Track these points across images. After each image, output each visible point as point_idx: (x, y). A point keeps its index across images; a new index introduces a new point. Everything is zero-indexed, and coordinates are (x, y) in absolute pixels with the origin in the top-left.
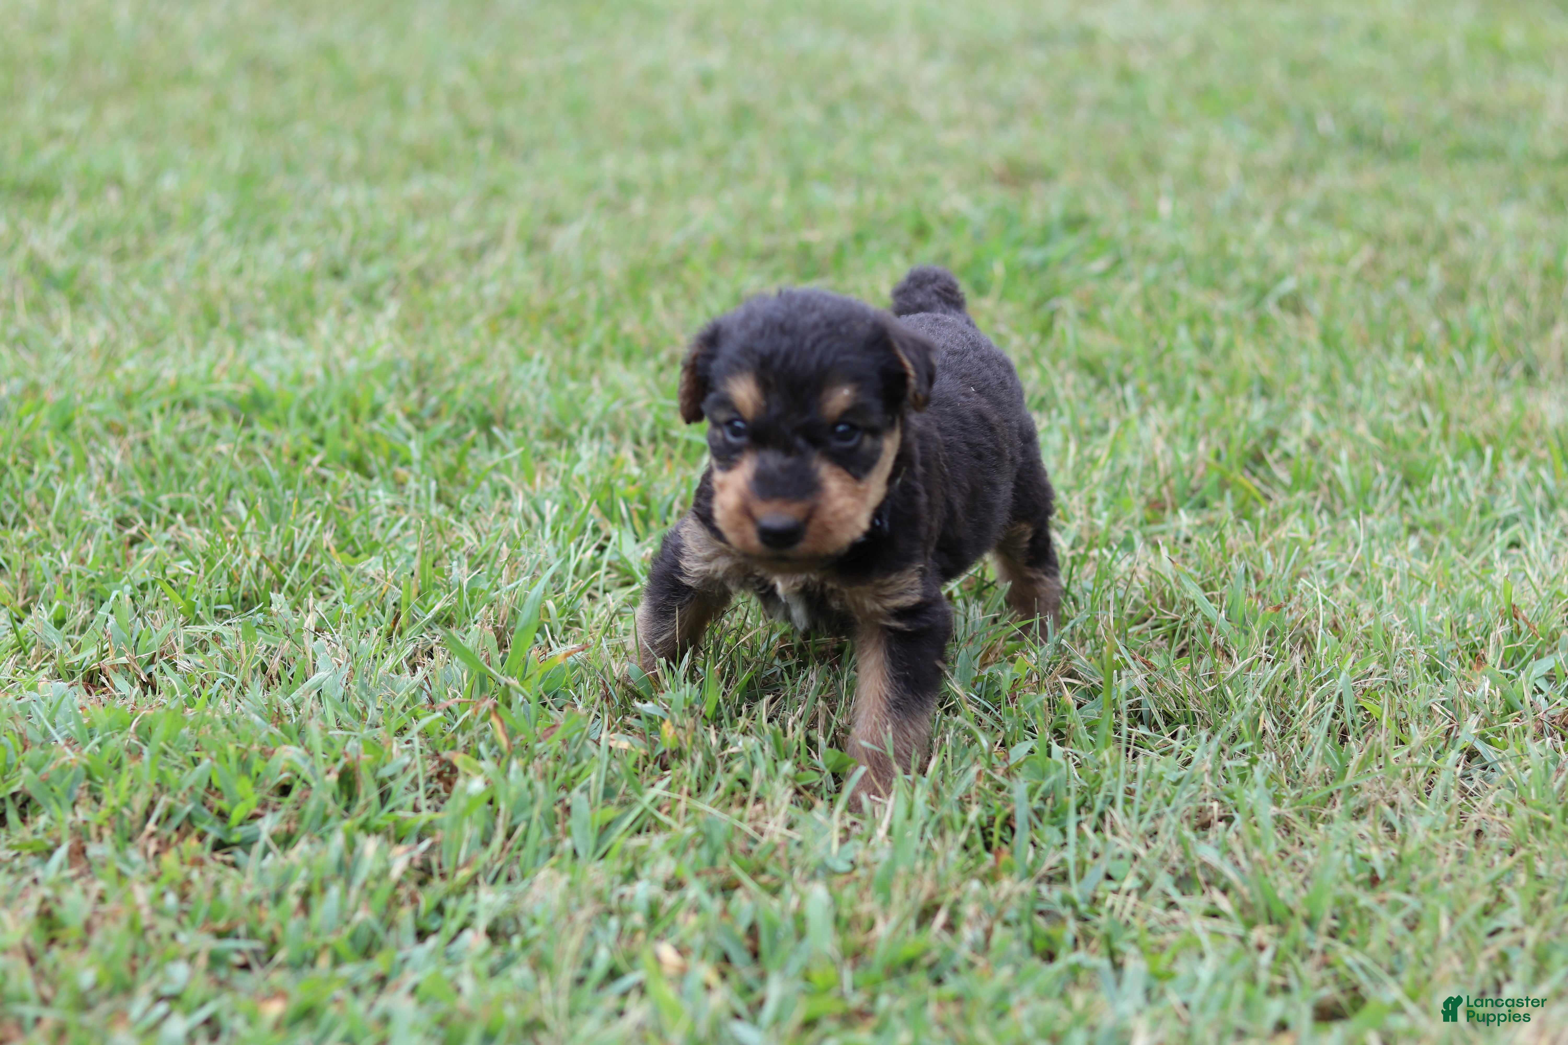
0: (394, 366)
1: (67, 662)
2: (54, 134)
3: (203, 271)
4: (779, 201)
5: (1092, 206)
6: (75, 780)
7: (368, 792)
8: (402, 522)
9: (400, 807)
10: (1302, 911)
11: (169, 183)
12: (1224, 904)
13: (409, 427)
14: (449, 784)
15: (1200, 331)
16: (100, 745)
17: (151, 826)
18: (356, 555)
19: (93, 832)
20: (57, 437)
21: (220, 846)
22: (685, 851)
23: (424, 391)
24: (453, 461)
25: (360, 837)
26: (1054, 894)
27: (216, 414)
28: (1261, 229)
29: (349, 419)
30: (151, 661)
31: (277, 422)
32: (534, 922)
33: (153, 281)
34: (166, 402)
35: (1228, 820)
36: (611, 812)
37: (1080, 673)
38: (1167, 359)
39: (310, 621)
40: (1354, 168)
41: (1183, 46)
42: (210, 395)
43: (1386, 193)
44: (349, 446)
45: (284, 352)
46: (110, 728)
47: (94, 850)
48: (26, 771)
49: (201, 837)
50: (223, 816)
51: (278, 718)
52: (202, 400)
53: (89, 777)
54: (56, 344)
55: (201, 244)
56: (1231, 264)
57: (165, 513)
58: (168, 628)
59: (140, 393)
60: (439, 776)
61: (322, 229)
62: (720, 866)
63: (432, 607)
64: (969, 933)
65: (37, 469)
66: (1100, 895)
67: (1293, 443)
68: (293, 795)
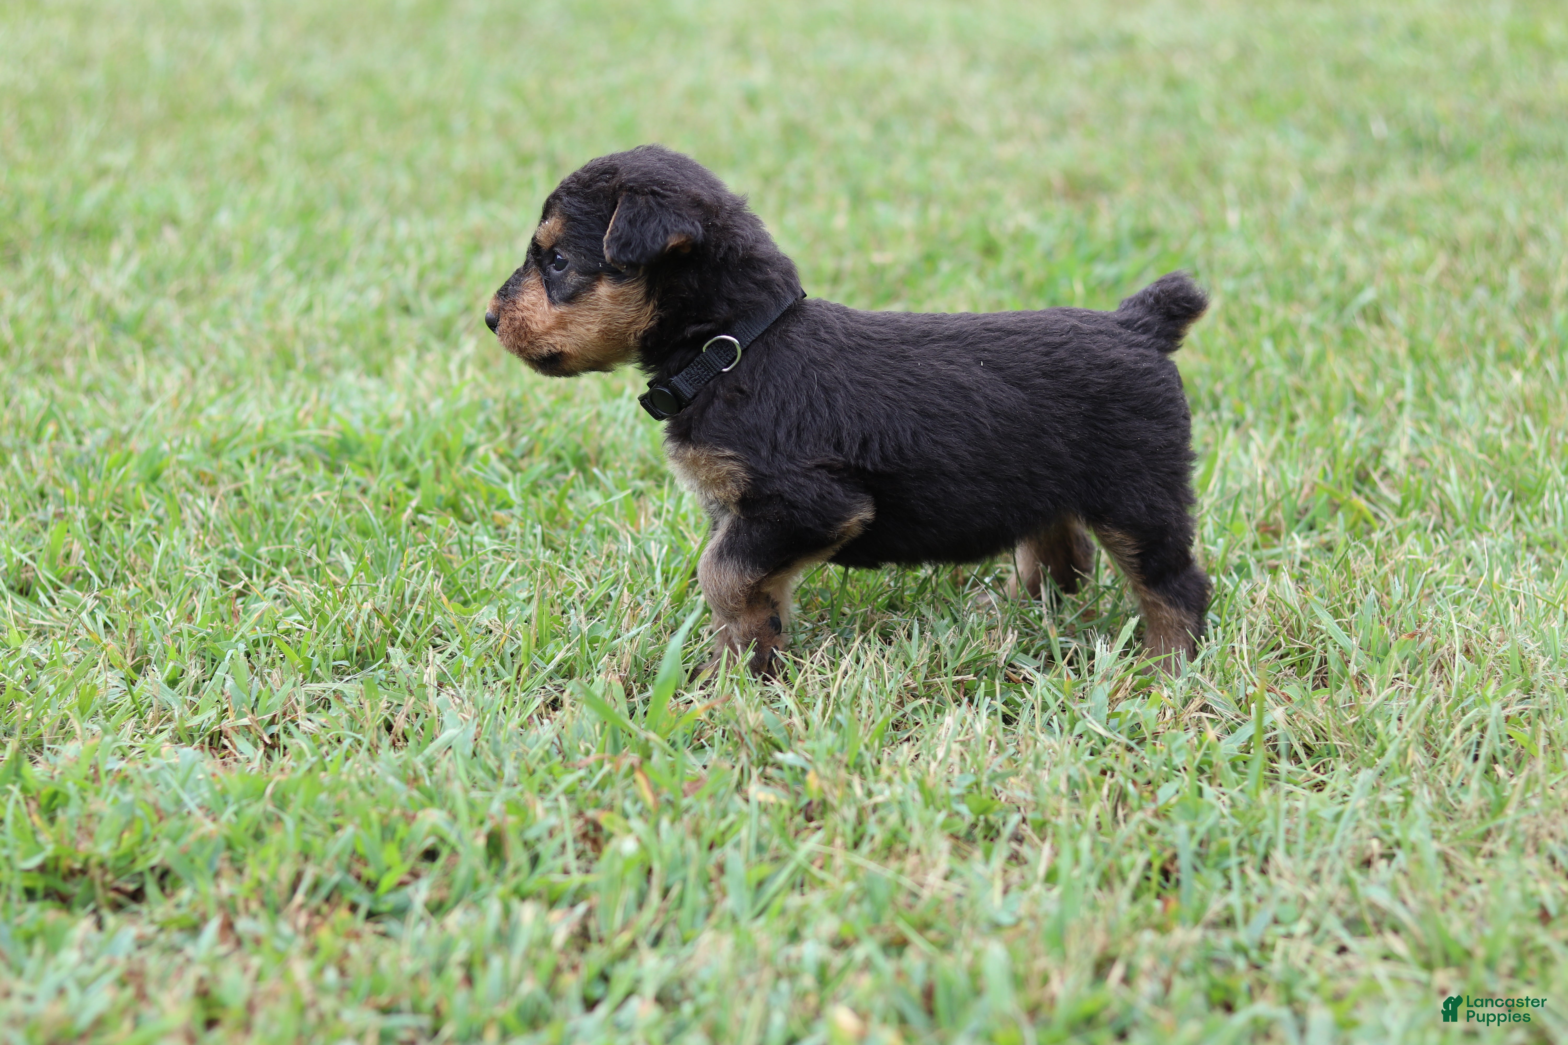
0: (482, 406)
1: (188, 724)
2: (102, 173)
3: (274, 311)
4: (841, 221)
5: (1157, 217)
6: (216, 851)
7: (517, 856)
8: (510, 568)
9: (550, 871)
10: (1480, 952)
11: (224, 219)
12: (1398, 945)
13: (503, 468)
14: (597, 845)
15: (1287, 346)
16: (236, 814)
17: (299, 898)
18: (465, 603)
19: (241, 905)
20: (147, 488)
21: (371, 915)
22: (846, 906)
23: (514, 430)
24: (554, 503)
25: (515, 903)
26: (1225, 940)
27: (304, 459)
28: (1335, 238)
29: (442, 462)
30: (272, 722)
31: (368, 466)
32: (703, 987)
33: (223, 323)
34: (253, 448)
35: (1390, 857)
36: (765, 870)
37: (1214, 707)
38: (1258, 375)
39: (430, 675)
40: (1414, 172)
41: (1226, 51)
42: (297, 440)
43: (1450, 197)
44: (445, 490)
45: (364, 393)
46: (243, 795)
47: (243, 925)
48: (166, 844)
49: (354, 908)
50: (372, 886)
51: (414, 780)
52: (290, 446)
53: (230, 847)
54: (134, 390)
55: (266, 281)
56: (1309, 275)
57: (266, 566)
58: (287, 688)
59: (227, 441)
60: (585, 836)
61: (386, 264)
62: (885, 922)
63: (553, 657)
64: (1147, 987)
65: (133, 523)
66: (1269, 940)
67: (1394, 459)
68: (441, 861)
